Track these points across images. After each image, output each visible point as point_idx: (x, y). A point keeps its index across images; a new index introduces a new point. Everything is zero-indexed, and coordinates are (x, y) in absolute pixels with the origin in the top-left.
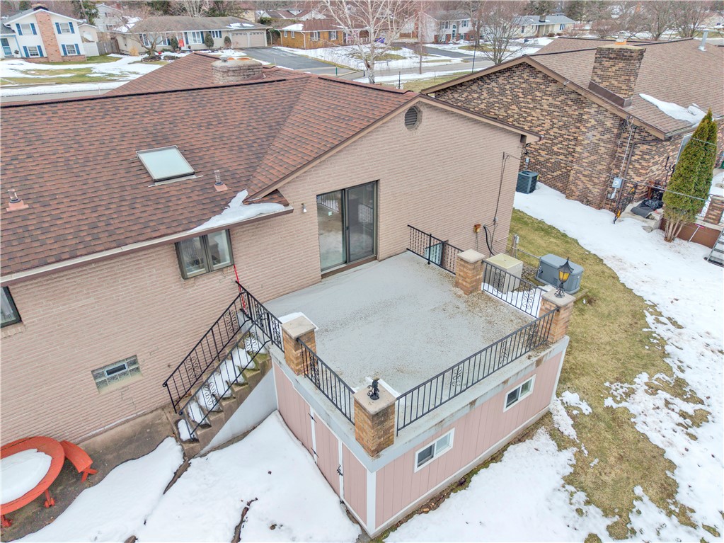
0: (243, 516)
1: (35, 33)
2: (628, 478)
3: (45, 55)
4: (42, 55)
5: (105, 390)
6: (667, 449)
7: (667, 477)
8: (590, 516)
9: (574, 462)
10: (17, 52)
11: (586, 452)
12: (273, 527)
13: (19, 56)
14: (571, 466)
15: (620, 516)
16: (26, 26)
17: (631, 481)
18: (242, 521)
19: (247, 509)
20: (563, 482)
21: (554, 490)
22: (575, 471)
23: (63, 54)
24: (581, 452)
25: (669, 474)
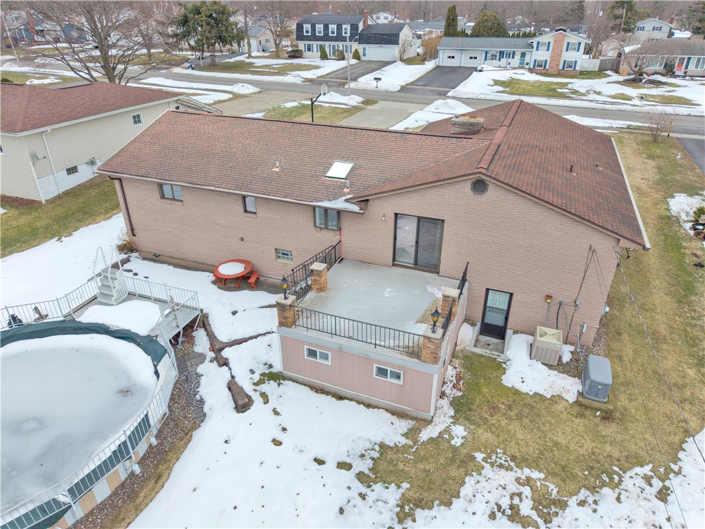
0: (266, 333)
1: (548, 50)
2: (411, 478)
3: (547, 68)
4: (545, 67)
5: (279, 260)
6: (461, 499)
7: (433, 502)
8: (364, 461)
9: (400, 445)
10: (527, 64)
11: (414, 450)
12: (269, 346)
13: (527, 67)
14: (395, 444)
15: (376, 478)
16: (543, 44)
17: (410, 480)
18: (264, 334)
19: (269, 333)
20: (379, 443)
21: (369, 439)
22: (393, 447)
23: (561, 68)
24: (412, 447)
25: (437, 502)
